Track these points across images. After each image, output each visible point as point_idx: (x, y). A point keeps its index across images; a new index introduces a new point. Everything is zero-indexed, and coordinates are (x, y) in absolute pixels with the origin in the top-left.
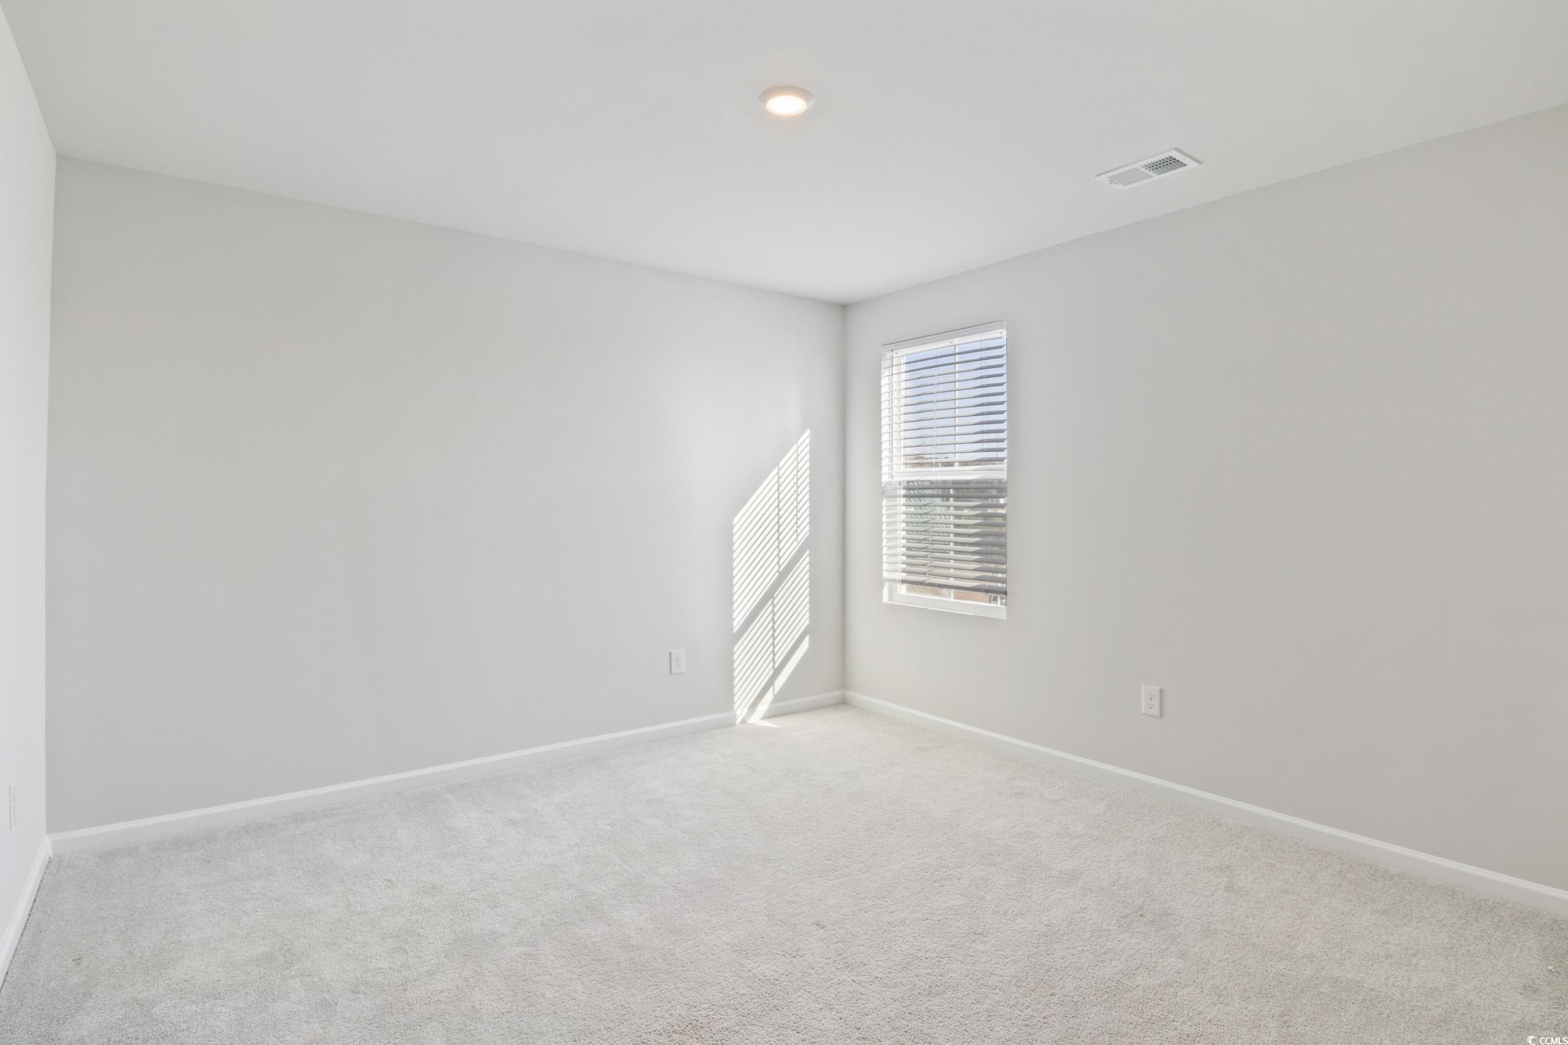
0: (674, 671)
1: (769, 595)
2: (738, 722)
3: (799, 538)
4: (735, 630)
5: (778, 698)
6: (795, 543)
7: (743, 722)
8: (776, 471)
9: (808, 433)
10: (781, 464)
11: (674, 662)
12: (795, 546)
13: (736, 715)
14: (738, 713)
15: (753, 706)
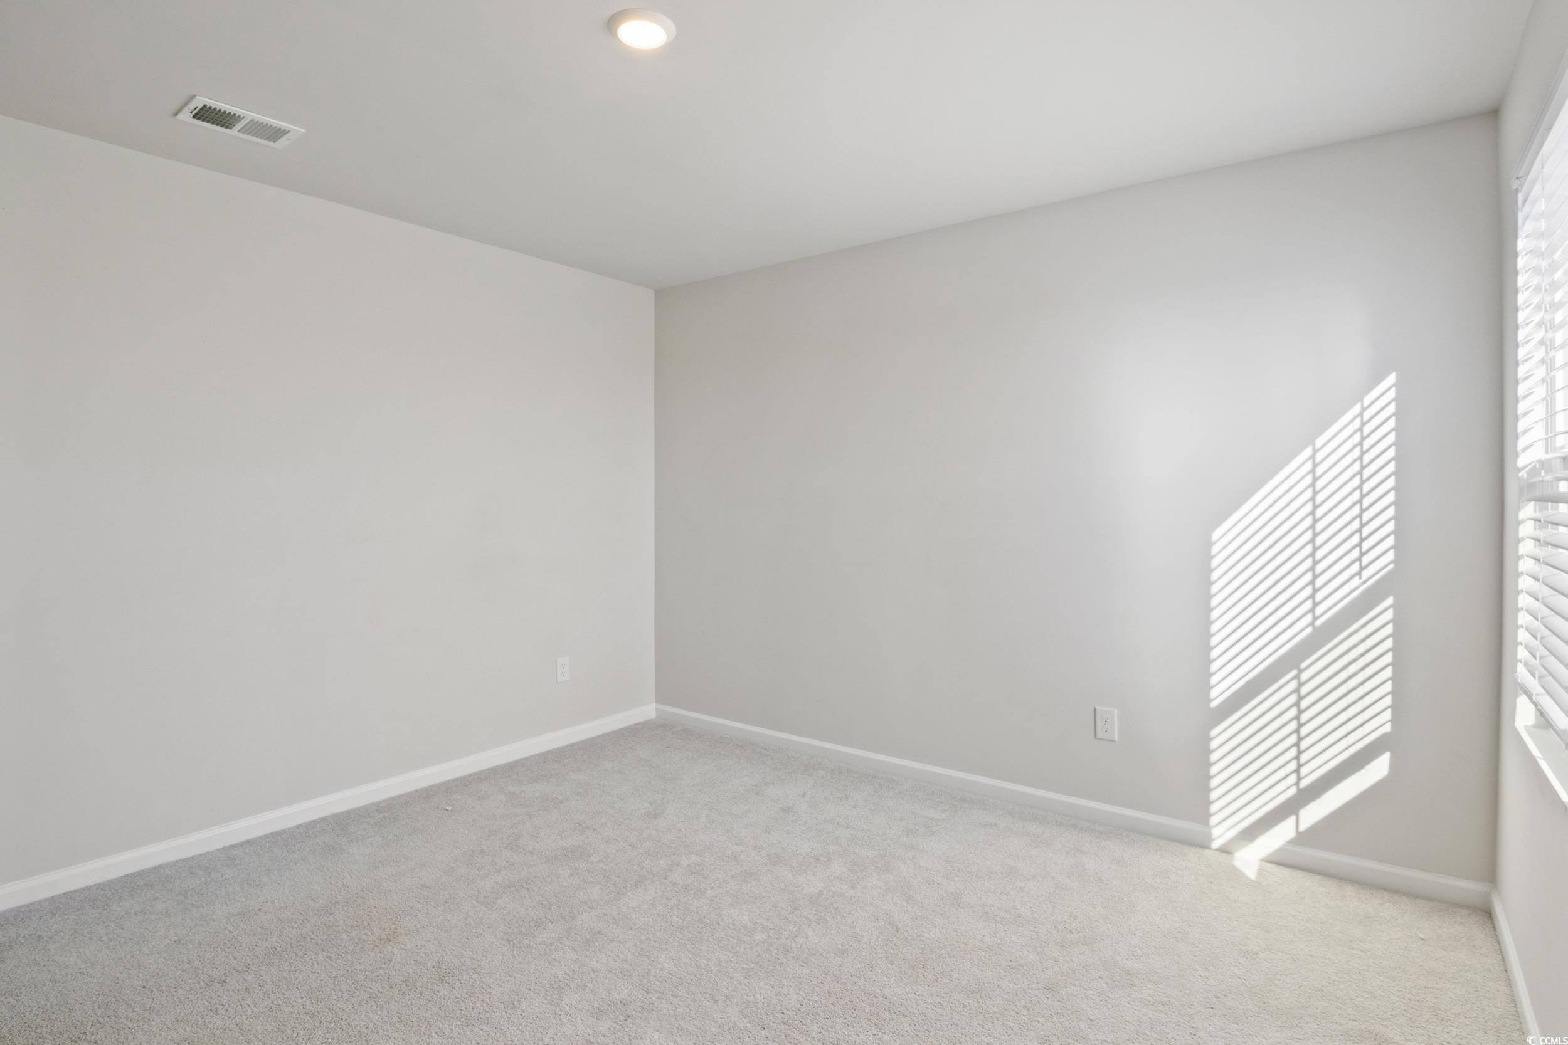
0: (1100, 734)
1: (1292, 661)
2: (1216, 844)
3: (1365, 574)
4: (1214, 704)
5: (1302, 838)
6: (1356, 581)
7: (1226, 850)
8: (1308, 452)
9: (1392, 379)
10: (1319, 442)
11: (1099, 724)
12: (1355, 588)
13: (1210, 835)
14: (1216, 832)
15: (1251, 833)
